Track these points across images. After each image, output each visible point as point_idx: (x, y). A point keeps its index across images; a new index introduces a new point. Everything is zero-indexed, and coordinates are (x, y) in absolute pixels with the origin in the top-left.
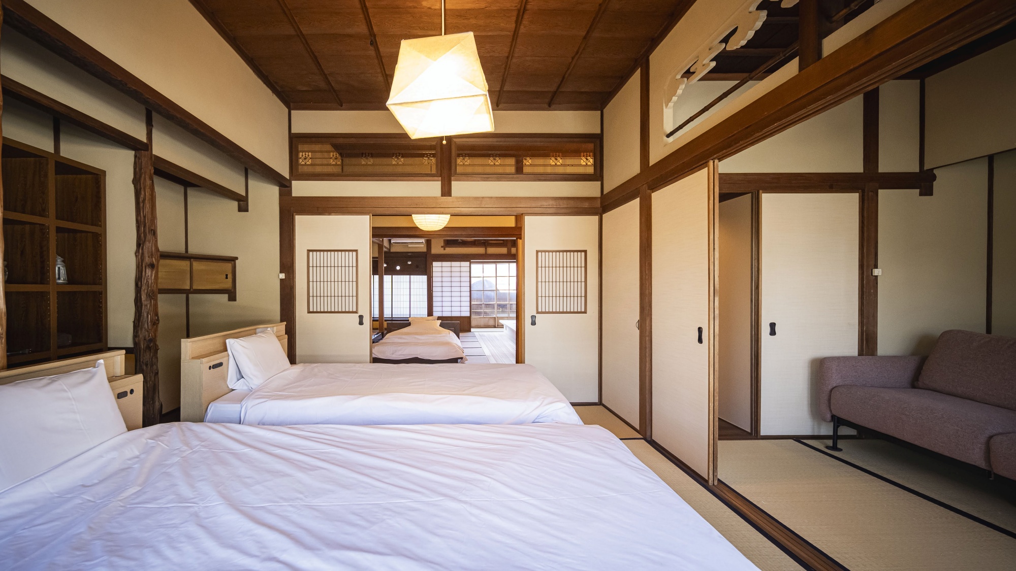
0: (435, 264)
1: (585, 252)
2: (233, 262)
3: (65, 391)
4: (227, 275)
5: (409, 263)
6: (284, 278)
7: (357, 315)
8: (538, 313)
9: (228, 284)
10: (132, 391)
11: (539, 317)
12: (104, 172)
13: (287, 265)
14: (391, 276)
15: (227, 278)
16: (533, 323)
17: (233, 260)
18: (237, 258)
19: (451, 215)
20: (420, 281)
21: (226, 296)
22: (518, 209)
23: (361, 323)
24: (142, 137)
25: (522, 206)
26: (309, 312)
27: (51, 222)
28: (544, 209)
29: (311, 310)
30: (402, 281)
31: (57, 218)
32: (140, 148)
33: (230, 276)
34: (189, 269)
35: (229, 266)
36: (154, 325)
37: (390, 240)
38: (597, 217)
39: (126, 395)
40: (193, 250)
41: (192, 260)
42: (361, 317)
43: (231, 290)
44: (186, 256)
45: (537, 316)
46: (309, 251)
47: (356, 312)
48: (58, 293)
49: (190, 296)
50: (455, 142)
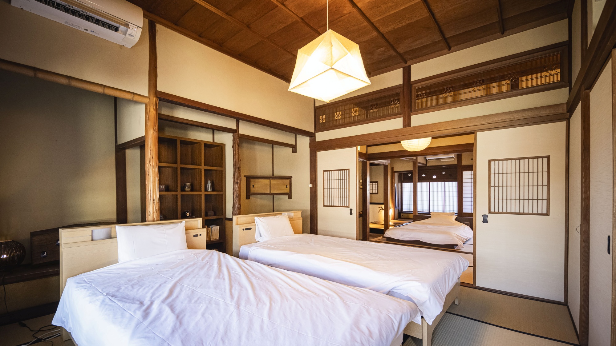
0: (465, 173)
1: (548, 158)
2: (290, 179)
3: (164, 230)
4: (287, 186)
5: (444, 173)
6: (311, 186)
7: (348, 209)
8: (490, 212)
9: (287, 191)
10: (200, 235)
11: (490, 217)
12: (224, 145)
13: (313, 180)
14: (428, 183)
15: (287, 187)
16: (485, 221)
17: (290, 178)
18: (292, 177)
19: (433, 138)
20: (452, 186)
21: (287, 196)
22: (468, 127)
23: (351, 214)
24: (234, 127)
25: (473, 124)
26: (324, 206)
27: (203, 167)
28: (498, 123)
29: (325, 205)
30: (437, 186)
31: (205, 165)
32: (234, 132)
33: (288, 186)
34: (269, 183)
35: (288, 181)
36: (238, 209)
37: (425, 158)
38: (565, 122)
39: (198, 236)
40: (276, 173)
41: (270, 179)
42: (351, 210)
43: (289, 193)
44: (273, 177)
45: (489, 215)
46: (324, 171)
47: (348, 207)
48: (205, 195)
49: (275, 196)
50: (415, 87)
